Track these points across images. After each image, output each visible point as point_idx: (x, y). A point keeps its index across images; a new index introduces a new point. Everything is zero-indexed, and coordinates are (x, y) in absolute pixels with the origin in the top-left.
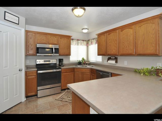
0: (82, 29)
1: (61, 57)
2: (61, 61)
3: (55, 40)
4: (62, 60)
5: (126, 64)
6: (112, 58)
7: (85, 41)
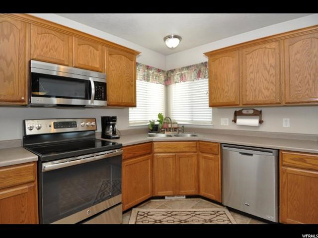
0: (165, 39)
1: (109, 113)
2: (107, 122)
3: (94, 57)
4: (114, 119)
5: (288, 126)
6: (244, 112)
7: (163, 71)
